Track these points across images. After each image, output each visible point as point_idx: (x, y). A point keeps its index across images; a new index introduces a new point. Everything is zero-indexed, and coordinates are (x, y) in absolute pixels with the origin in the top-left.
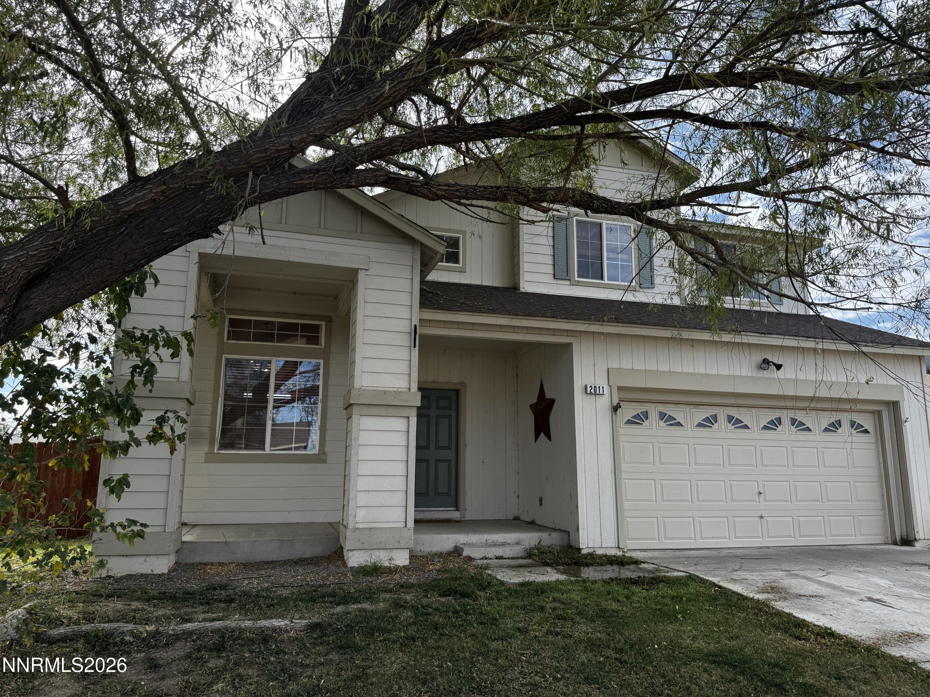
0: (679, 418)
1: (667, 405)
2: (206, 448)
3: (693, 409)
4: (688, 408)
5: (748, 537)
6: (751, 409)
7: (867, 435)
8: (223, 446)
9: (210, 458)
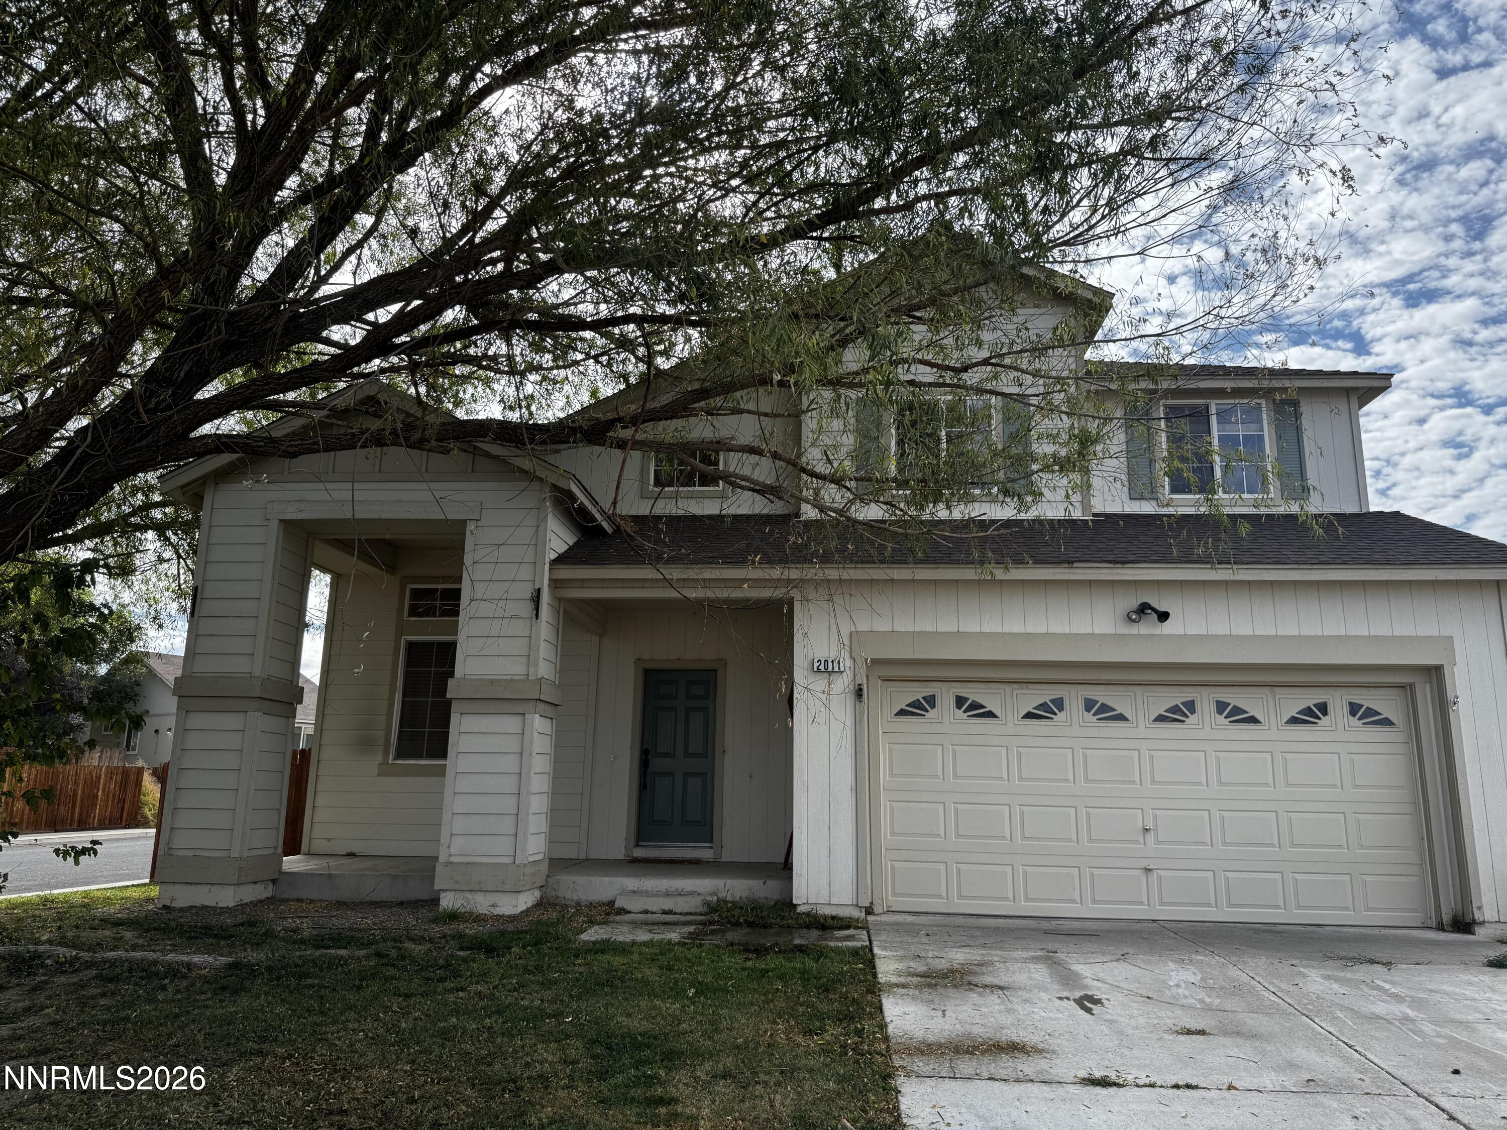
0: (991, 705)
1: (969, 685)
2: (379, 758)
3: (1017, 690)
4: (1008, 688)
5: (1118, 903)
6: (1132, 688)
7: (1387, 729)
8: (400, 755)
9: (385, 771)
